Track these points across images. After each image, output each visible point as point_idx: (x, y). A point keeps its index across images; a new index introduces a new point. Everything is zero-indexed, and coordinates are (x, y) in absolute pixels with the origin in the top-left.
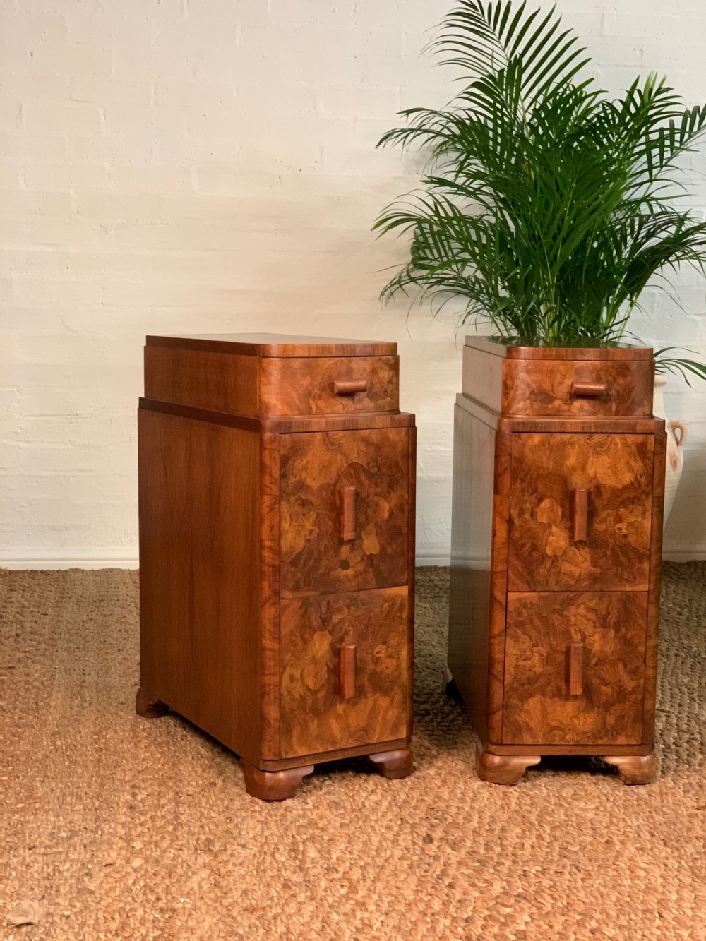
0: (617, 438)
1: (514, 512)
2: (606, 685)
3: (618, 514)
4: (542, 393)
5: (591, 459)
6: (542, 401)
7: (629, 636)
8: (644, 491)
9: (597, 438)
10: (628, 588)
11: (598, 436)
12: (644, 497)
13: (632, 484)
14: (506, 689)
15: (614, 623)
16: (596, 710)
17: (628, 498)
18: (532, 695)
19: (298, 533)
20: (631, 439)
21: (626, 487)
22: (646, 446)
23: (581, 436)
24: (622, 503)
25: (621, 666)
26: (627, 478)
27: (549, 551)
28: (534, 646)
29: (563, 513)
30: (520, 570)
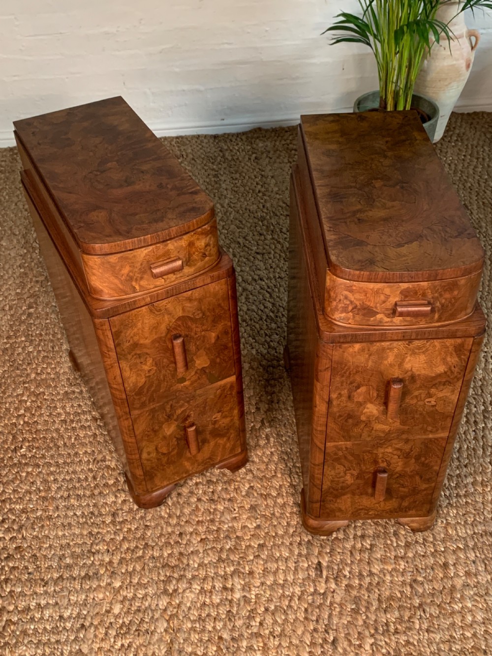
0: (437, 343)
1: (334, 396)
2: (404, 487)
3: (429, 393)
4: (364, 309)
5: (409, 358)
6: (364, 315)
7: (427, 462)
8: (456, 377)
9: (417, 343)
10: (431, 436)
11: (417, 342)
12: (456, 380)
13: (445, 373)
14: (323, 493)
15: (416, 456)
16: (394, 500)
17: (440, 382)
18: (344, 494)
19: (138, 375)
20: (449, 342)
21: (440, 375)
22: (463, 346)
23: (400, 343)
24: (434, 385)
25: (417, 478)
26: (441, 369)
27: (363, 418)
28: (347, 470)
29: (378, 394)
30: (338, 430)
